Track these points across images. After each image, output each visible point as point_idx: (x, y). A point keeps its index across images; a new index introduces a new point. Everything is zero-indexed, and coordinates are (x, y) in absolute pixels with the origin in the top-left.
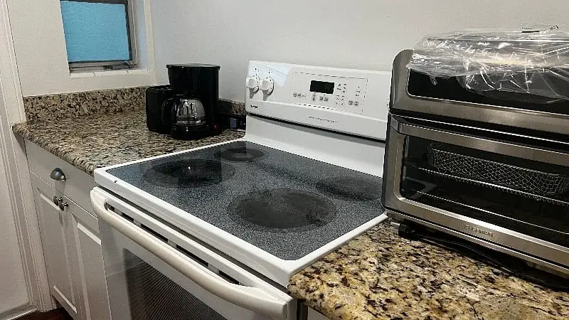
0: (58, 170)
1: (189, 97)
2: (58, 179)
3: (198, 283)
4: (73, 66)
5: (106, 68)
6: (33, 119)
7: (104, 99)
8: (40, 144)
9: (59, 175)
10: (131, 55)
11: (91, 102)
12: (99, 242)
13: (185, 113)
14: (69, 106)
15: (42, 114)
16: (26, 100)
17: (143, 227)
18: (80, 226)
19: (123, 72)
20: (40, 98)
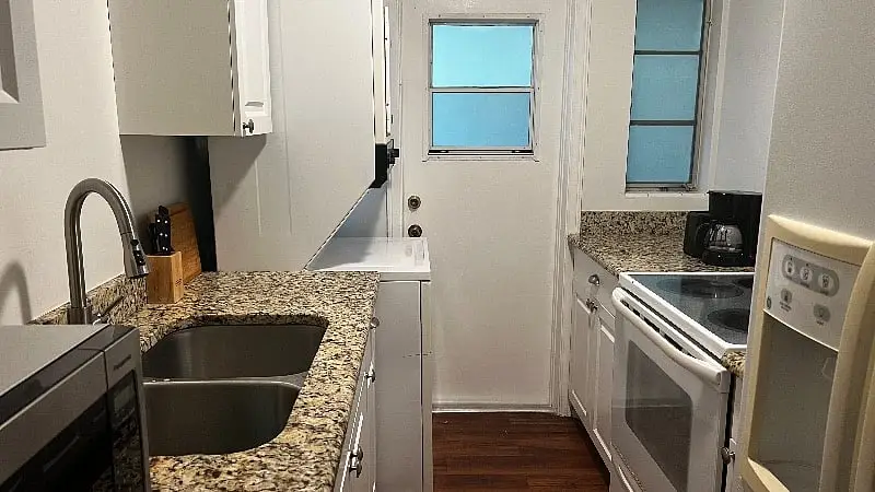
0: (595, 276)
1: (726, 224)
2: (594, 283)
3: (677, 362)
4: (630, 186)
5: (662, 189)
6: (585, 231)
7: (653, 220)
8: (585, 251)
9: (595, 279)
10: (691, 177)
11: (640, 221)
12: (613, 340)
13: (718, 238)
14: (618, 223)
15: (594, 227)
16: (583, 214)
17: (666, 337)
18: (603, 328)
19: (677, 195)
20: (595, 213)
